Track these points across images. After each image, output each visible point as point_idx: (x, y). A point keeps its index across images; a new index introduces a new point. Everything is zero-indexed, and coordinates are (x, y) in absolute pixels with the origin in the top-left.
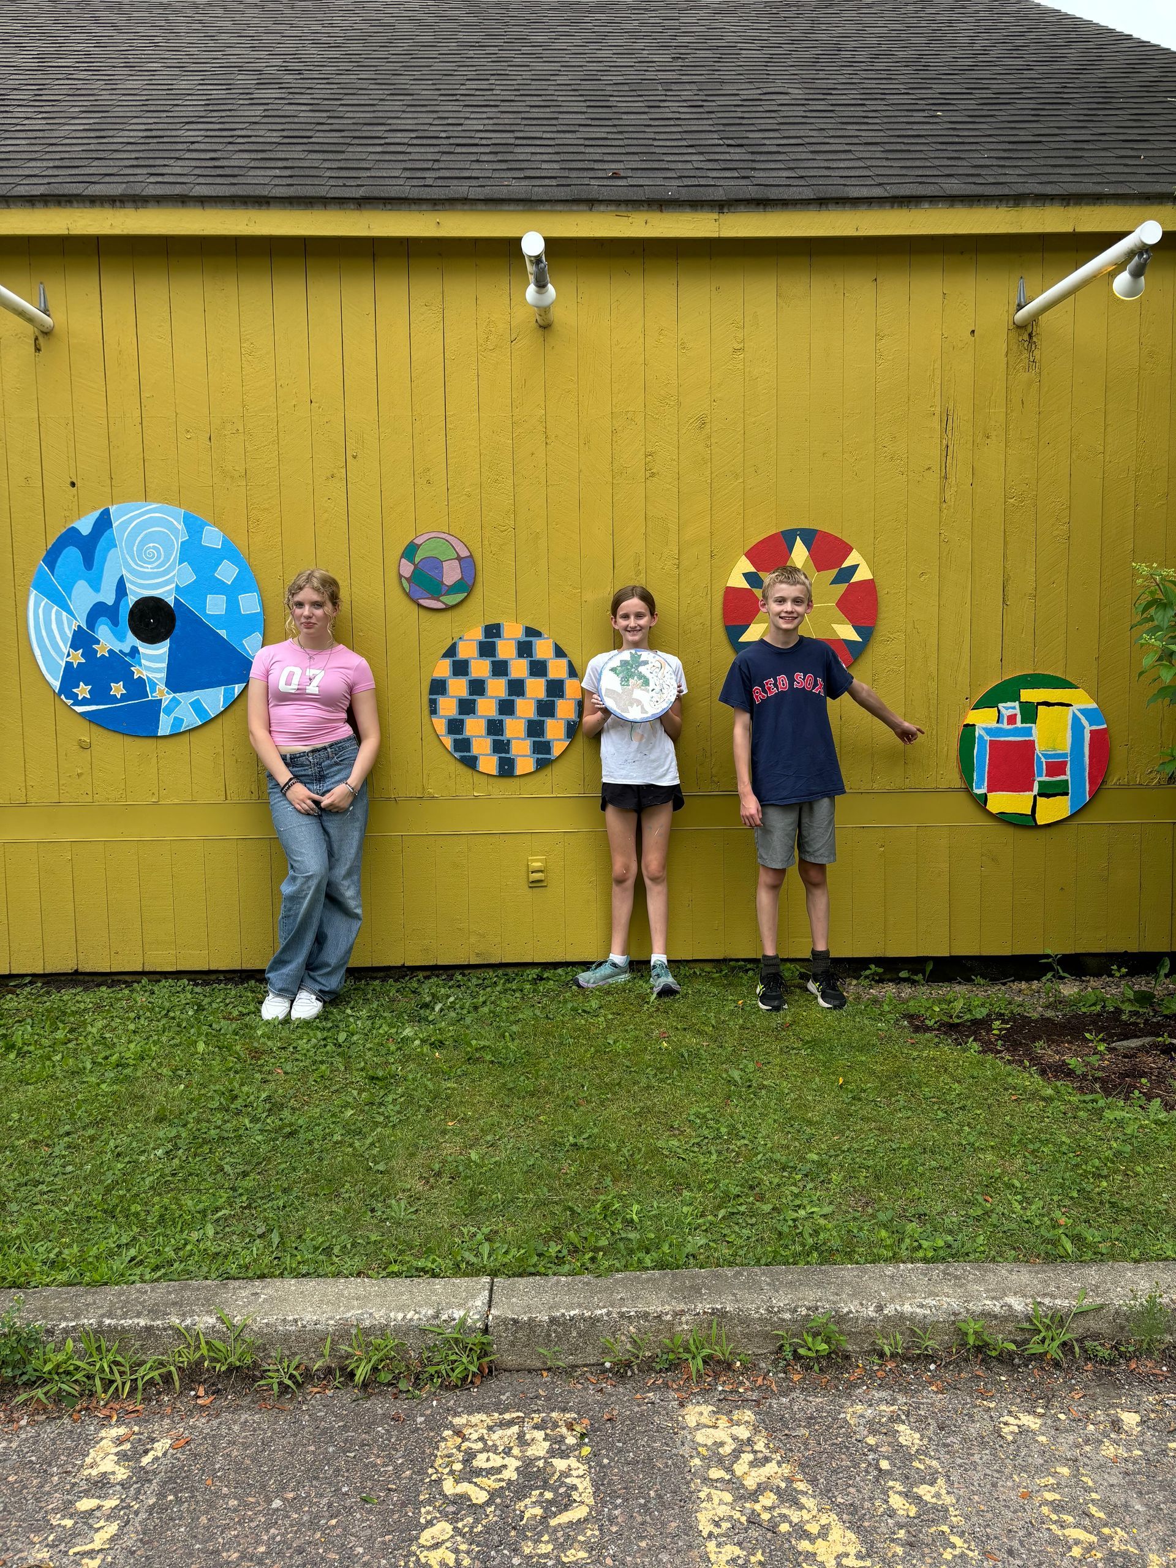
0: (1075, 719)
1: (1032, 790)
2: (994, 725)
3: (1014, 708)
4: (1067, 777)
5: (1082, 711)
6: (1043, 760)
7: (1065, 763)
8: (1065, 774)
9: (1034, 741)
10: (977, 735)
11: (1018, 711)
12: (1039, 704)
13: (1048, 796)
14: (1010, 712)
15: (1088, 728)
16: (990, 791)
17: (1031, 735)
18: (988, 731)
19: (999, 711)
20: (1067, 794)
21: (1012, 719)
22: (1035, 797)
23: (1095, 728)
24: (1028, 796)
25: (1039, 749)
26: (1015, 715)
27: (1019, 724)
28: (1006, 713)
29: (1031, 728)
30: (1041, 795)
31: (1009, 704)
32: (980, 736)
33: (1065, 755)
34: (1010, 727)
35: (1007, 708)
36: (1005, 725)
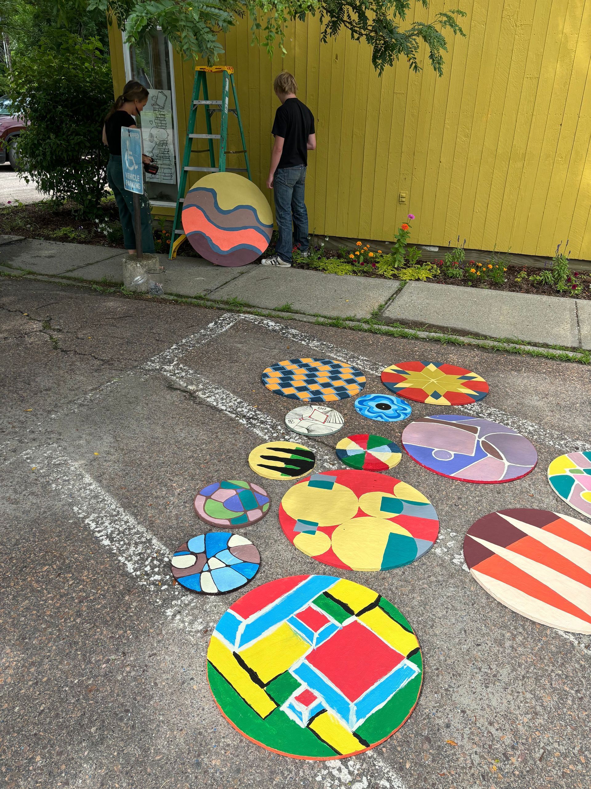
0: (245, 639)
1: (356, 622)
2: (331, 712)
3: (291, 707)
4: (310, 604)
5: (232, 640)
6: (316, 635)
7: (299, 615)
8: (310, 608)
9: (308, 658)
10: (361, 721)
11: (291, 700)
12: (262, 685)
13: (345, 607)
14: (300, 707)
15: (245, 623)
16: (399, 658)
17: (303, 665)
18: (344, 713)
19: (311, 720)
20: (326, 594)
21: (306, 698)
22: (359, 615)
23: (239, 617)
24: (364, 620)
25: (310, 647)
26: (298, 698)
27: (304, 687)
28: (306, 711)
29: (296, 671)
30: (351, 612)
31: (292, 716)
32: (359, 716)
33: (291, 621)
34: (316, 693)
35: (299, 714)
36: (320, 700)
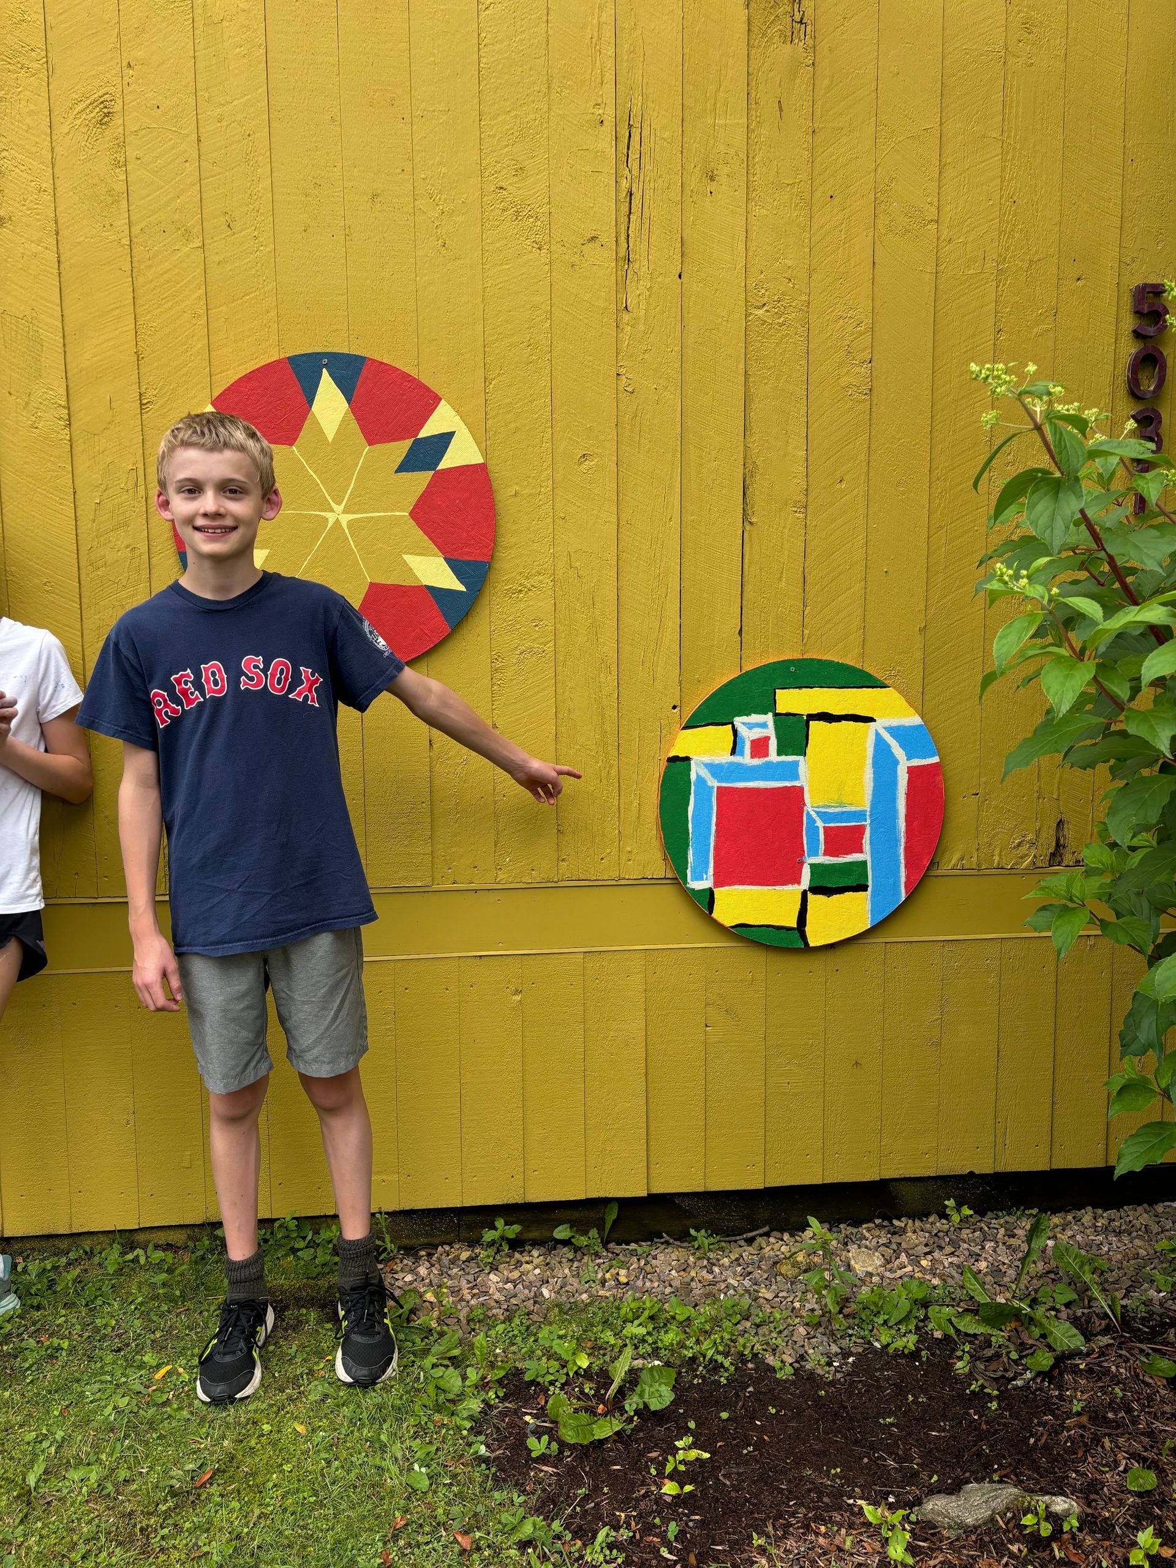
0: (880, 746)
1: (799, 883)
2: (726, 758)
3: (764, 725)
4: (865, 856)
5: (894, 731)
6: (820, 824)
7: (860, 830)
8: (860, 850)
9: (800, 790)
10: (693, 777)
11: (771, 732)
12: (812, 717)
13: (828, 892)
14: (757, 734)
15: (904, 764)
16: (720, 881)
17: (796, 777)
18: (715, 769)
19: (735, 732)
20: (863, 888)
21: (759, 747)
22: (804, 895)
23: (916, 762)
24: (791, 893)
25: (811, 803)
26: (767, 738)
27: (773, 756)
28: (748, 735)
29: (796, 763)
30: (816, 890)
31: (755, 718)
32: (701, 780)
33: (861, 815)
34: (756, 761)
35: (750, 726)
36: (746, 758)
